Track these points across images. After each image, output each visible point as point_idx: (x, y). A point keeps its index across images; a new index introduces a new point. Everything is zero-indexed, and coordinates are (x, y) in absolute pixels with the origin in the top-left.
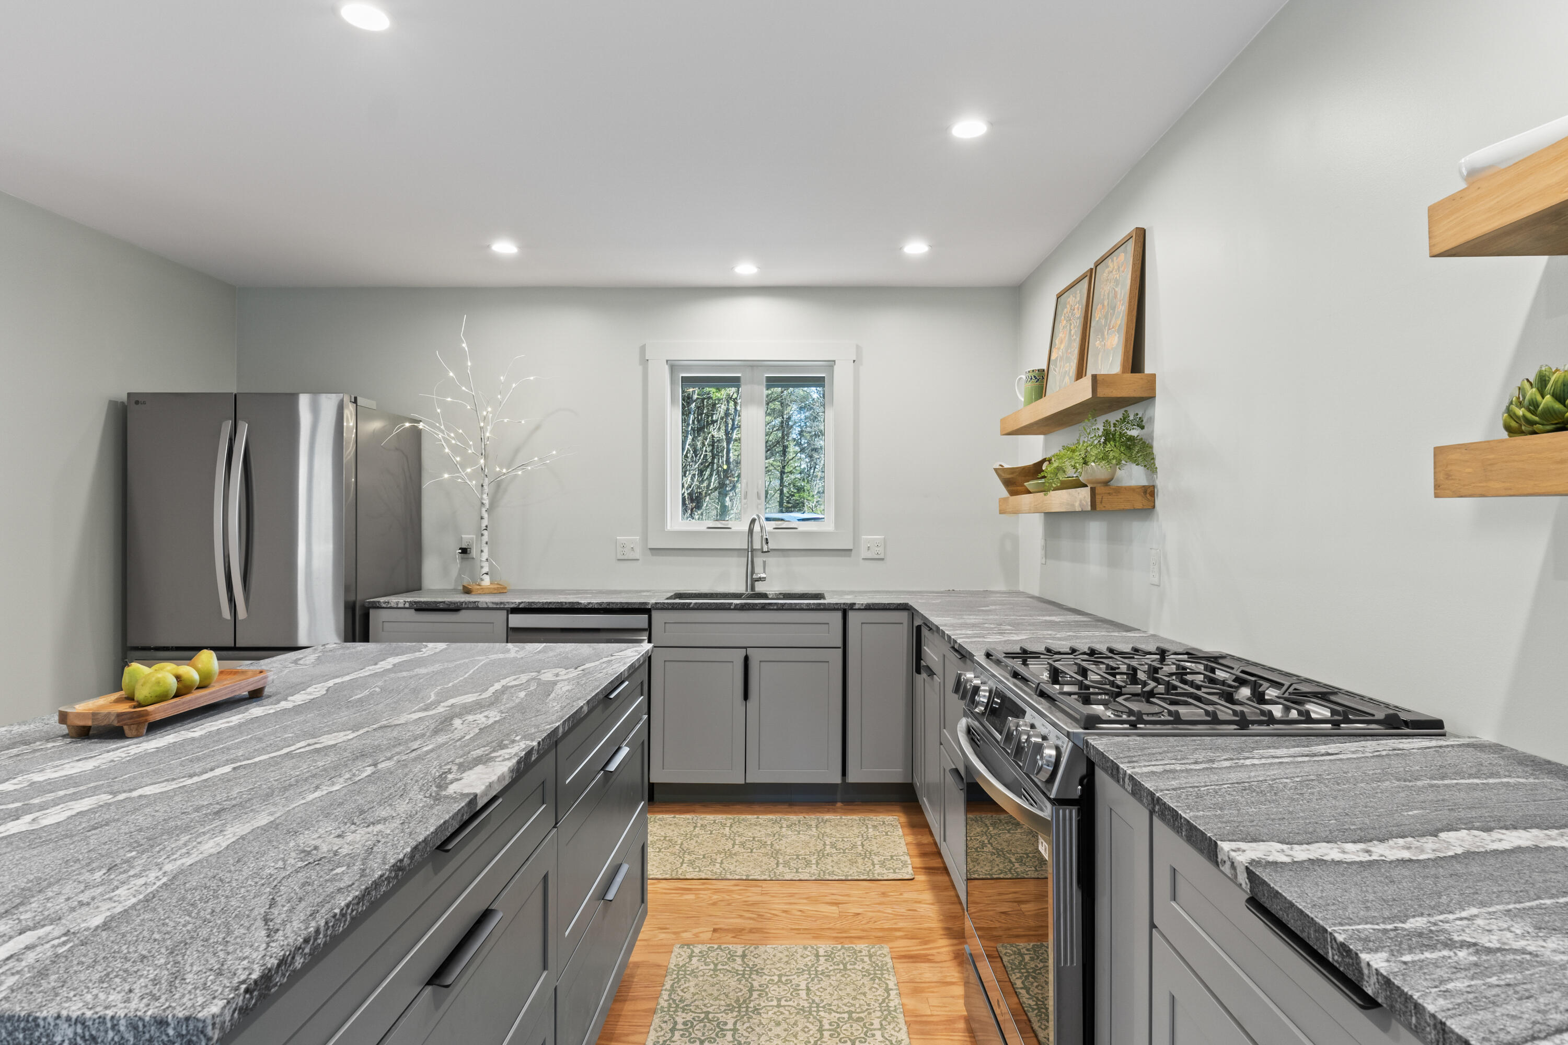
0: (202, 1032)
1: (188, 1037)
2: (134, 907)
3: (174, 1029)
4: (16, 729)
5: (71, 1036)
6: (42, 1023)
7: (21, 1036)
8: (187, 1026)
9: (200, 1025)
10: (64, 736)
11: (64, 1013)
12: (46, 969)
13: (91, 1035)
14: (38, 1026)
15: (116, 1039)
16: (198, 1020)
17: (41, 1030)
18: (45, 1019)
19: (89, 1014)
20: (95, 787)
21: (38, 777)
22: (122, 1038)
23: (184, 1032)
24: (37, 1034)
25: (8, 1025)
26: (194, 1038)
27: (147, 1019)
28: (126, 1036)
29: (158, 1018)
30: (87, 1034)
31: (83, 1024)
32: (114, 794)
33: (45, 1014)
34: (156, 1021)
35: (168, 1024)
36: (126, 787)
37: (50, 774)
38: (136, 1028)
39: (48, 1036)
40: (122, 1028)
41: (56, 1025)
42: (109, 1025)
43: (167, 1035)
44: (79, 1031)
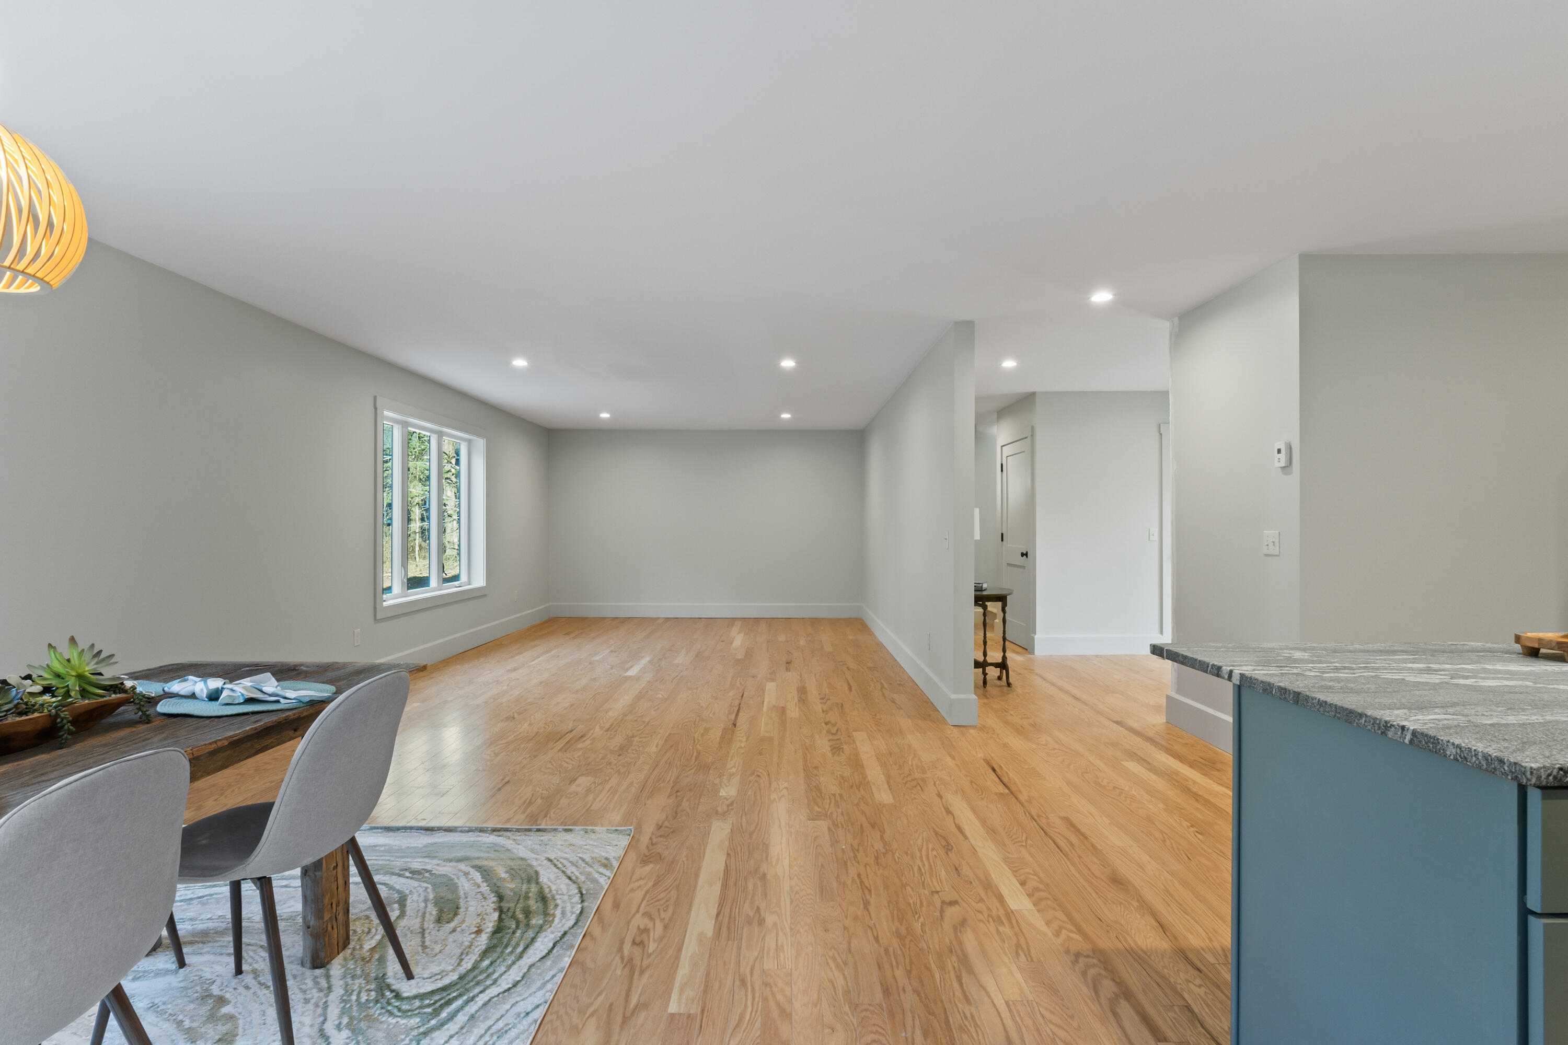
0: (1524, 774)
1: (1516, 774)
2: (1514, 724)
3: (1508, 767)
4: (1489, 645)
5: (1455, 753)
6: (1441, 742)
7: (1431, 746)
8: (1515, 768)
9: (1523, 770)
10: (1520, 654)
11: (1451, 741)
12: (1451, 727)
13: (1464, 756)
14: (1439, 743)
15: (1477, 762)
16: (1522, 766)
17: (1440, 746)
18: (1442, 740)
19: (1463, 745)
20: (1524, 678)
21: (1488, 667)
22: (1480, 763)
23: (1514, 771)
24: (1439, 747)
25: (1426, 738)
26: (1519, 776)
27: (1493, 756)
28: (1482, 762)
29: (1499, 758)
30: (1462, 755)
31: (1460, 749)
32: (1535, 683)
33: (1442, 738)
34: (1498, 759)
35: (1505, 763)
36: (1546, 682)
37: (1499, 667)
38: (1487, 760)
39: (1443, 750)
40: (1480, 758)
41: (1447, 745)
42: (1473, 753)
43: (1504, 769)
44: (1459, 752)
